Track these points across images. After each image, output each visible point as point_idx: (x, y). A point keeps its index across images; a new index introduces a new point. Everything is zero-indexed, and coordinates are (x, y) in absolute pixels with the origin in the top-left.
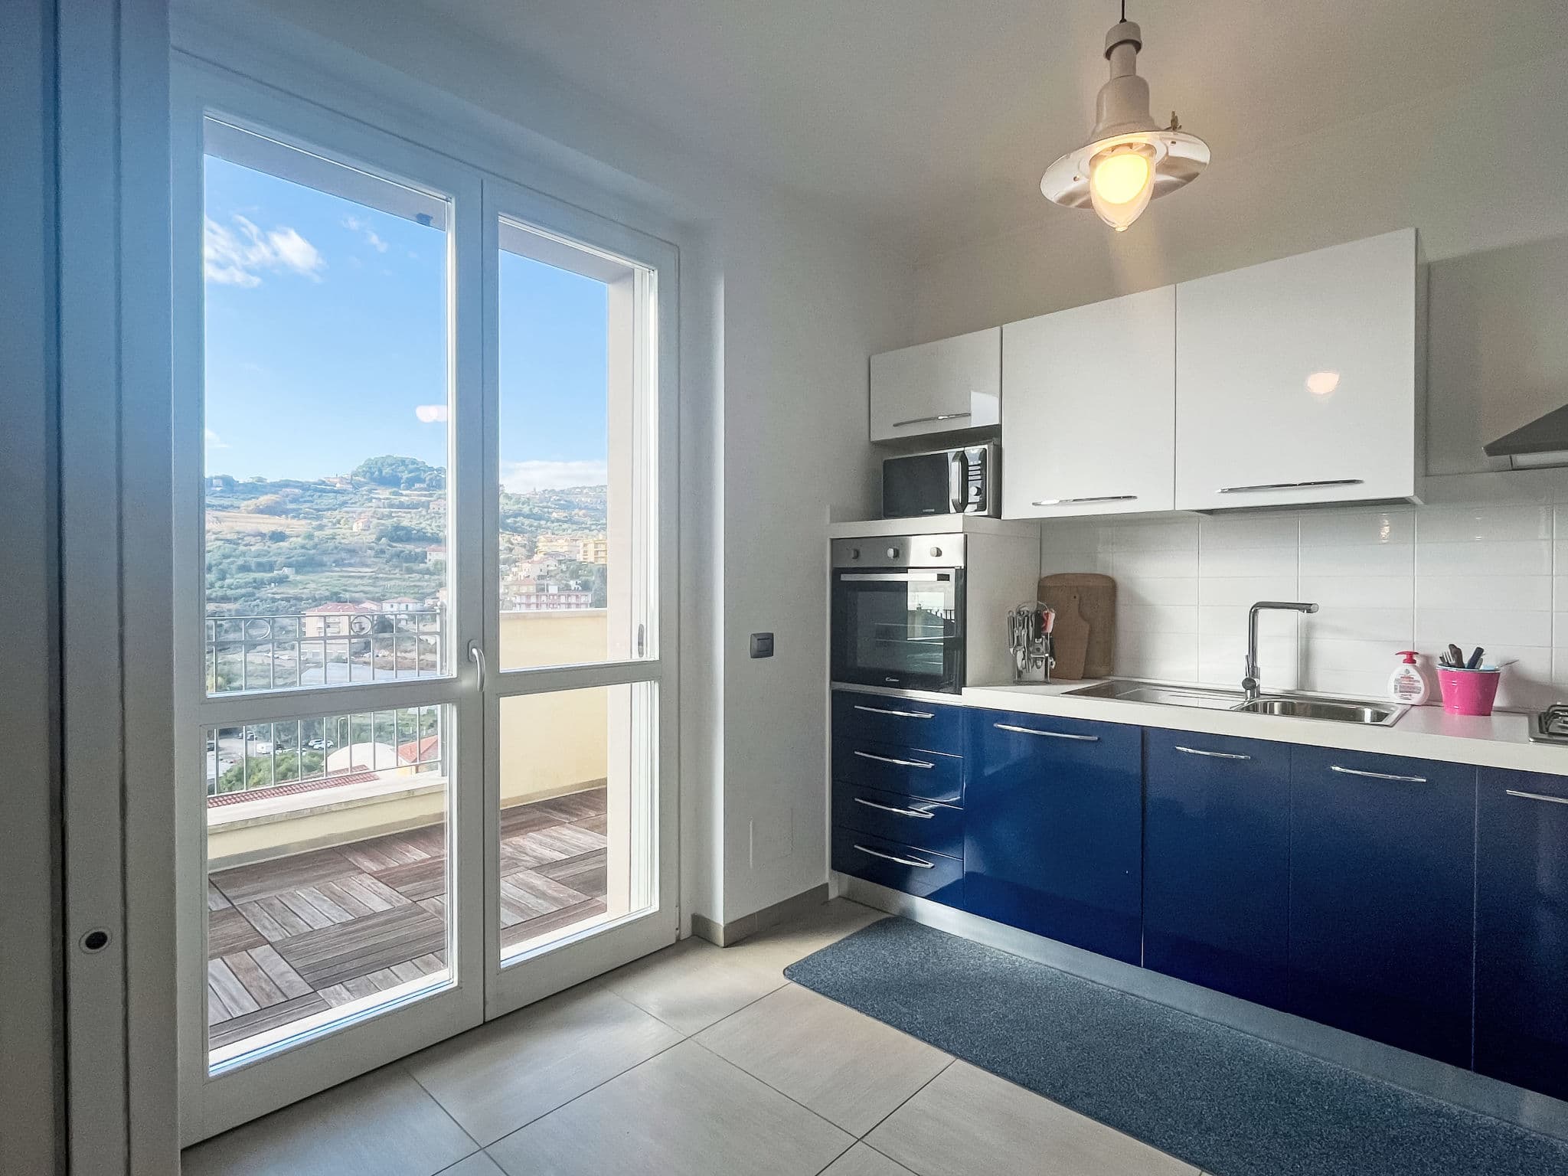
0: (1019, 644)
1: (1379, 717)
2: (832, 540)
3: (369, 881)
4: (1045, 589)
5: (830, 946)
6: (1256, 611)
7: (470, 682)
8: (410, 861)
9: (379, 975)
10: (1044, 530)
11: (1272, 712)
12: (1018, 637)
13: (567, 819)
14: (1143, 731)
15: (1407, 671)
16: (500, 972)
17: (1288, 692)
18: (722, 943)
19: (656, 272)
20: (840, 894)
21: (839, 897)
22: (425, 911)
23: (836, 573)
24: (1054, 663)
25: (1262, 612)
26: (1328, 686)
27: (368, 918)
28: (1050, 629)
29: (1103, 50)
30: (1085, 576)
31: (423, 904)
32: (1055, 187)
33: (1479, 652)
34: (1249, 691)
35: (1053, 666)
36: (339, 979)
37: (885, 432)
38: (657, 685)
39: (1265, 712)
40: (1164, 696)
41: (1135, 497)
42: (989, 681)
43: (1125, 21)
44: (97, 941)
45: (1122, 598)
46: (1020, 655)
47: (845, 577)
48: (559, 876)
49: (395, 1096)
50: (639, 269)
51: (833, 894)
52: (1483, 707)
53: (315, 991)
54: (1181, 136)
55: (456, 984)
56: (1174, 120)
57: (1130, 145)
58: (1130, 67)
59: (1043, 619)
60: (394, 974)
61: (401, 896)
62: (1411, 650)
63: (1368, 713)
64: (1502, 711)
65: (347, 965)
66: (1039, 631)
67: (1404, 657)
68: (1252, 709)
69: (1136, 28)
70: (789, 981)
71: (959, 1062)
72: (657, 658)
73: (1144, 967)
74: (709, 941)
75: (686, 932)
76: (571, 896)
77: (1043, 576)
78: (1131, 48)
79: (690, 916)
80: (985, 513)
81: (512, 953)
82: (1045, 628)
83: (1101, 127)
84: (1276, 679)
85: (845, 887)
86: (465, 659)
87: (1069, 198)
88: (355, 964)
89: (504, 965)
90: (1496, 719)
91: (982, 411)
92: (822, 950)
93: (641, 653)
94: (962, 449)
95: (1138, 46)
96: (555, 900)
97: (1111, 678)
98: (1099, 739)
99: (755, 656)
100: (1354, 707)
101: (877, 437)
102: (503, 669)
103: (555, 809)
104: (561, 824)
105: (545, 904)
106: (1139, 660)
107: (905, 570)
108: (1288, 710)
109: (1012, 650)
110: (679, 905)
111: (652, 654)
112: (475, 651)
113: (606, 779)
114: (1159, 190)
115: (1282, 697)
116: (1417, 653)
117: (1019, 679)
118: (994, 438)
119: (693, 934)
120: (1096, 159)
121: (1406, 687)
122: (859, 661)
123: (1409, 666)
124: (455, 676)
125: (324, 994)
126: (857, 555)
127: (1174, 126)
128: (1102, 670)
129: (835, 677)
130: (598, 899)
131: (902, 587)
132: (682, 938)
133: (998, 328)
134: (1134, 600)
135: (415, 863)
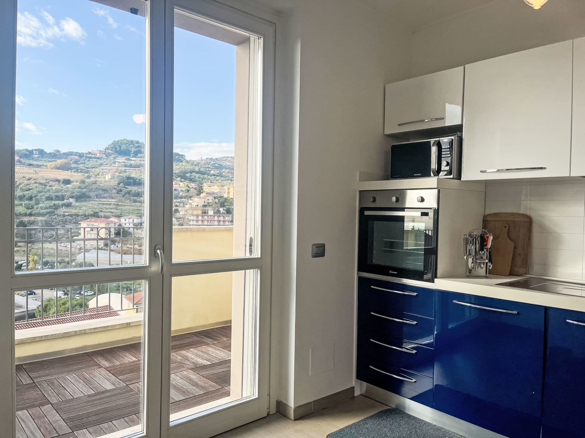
0: (470, 254)
2: (360, 191)
3: (104, 372)
4: (486, 222)
5: (354, 424)
7: (155, 268)
9: (106, 425)
10: (488, 187)
12: (469, 250)
13: (211, 342)
14: (546, 309)
16: (169, 428)
18: (292, 416)
19: (262, 39)
20: (361, 393)
21: (361, 395)
22: (132, 390)
23: (362, 210)
24: (491, 266)
27: (103, 393)
28: (489, 246)
30: (512, 214)
31: (132, 386)
35: (491, 268)
36: (85, 426)
37: (392, 129)
38: (259, 271)
41: (545, 168)
42: (450, 275)
45: (535, 228)
46: (470, 260)
47: (367, 213)
48: (205, 375)
50: (253, 37)
51: (357, 393)
53: (73, 432)
55: (145, 434)
59: (486, 240)
60: (115, 425)
61: (120, 381)
65: (89, 419)
66: (483, 246)
72: (259, 256)
74: (287, 417)
75: (273, 410)
76: (211, 385)
77: (486, 214)
79: (275, 401)
80: (451, 176)
81: (176, 418)
82: (486, 245)
85: (364, 389)
86: (153, 255)
88: (94, 418)
89: (171, 424)
91: (451, 117)
92: (349, 426)
93: (251, 254)
94: (438, 139)
96: (202, 387)
97: (527, 275)
98: (518, 313)
99: (314, 257)
101: (389, 131)
102: (175, 260)
103: (206, 336)
104: (208, 344)
105: (197, 390)
106: (545, 265)
107: (403, 209)
109: (465, 257)
110: (269, 395)
111: (257, 254)
112: (158, 251)
113: (230, 321)
117: (470, 274)
118: (458, 133)
119: (277, 412)
122: (374, 260)
124: (148, 264)
125: (78, 434)
126: (374, 200)
129: (360, 269)
130: (225, 388)
131: (401, 219)
132: (270, 414)
133: (462, 67)
134: (544, 230)
135: (128, 363)
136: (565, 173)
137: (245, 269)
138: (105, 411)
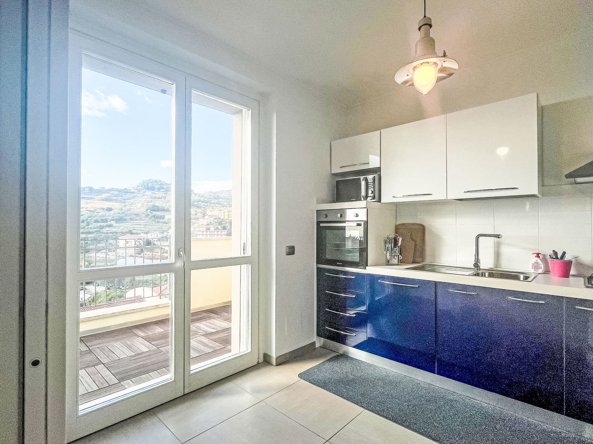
0: (388, 250)
1: (526, 278)
2: (317, 211)
3: (141, 340)
4: (397, 229)
5: (316, 366)
6: (478, 238)
7: (178, 264)
8: (157, 332)
9: (144, 376)
10: (397, 206)
11: (485, 276)
12: (387, 247)
14: (436, 283)
15: (537, 260)
16: (190, 375)
17: (491, 268)
18: (275, 364)
19: (251, 110)
21: (320, 346)
22: (161, 351)
23: (318, 223)
24: (401, 257)
25: (480, 238)
26: (506, 266)
27: (140, 354)
28: (399, 244)
29: (418, 27)
30: (413, 224)
31: (161, 349)
32: (400, 78)
33: (564, 253)
34: (476, 268)
35: (401, 259)
36: (129, 377)
37: (337, 170)
38: (250, 265)
39: (482, 276)
40: (444, 270)
41: (431, 194)
42: (377, 264)
43: (426, 17)
44: (35, 363)
45: (427, 233)
46: (388, 254)
47: (322, 225)
48: (213, 339)
49: (149, 422)
50: (244, 110)
51: (317, 345)
52: (566, 274)
53: (120, 382)
54: (447, 59)
55: (173, 380)
56: (445, 53)
57: (428, 63)
58: (427, 34)
59: (397, 241)
60: (150, 376)
61: (153, 346)
62: (538, 252)
63: (522, 277)
64: (573, 276)
65: (132, 372)
66: (396, 244)
67: (536, 255)
68: (477, 275)
69: (430, 19)
70: (300, 379)
71: (366, 411)
72: (250, 255)
73: (438, 374)
74: (271, 364)
75: (261, 360)
76: (218, 346)
77: (397, 224)
78: (428, 27)
79: (262, 355)
80: (375, 200)
81: (195, 368)
82: (398, 244)
83: (417, 56)
84: (486, 263)
85: (322, 342)
86: (178, 255)
87: (406, 82)
88: (136, 371)
89: (191, 372)
90: (571, 279)
91: (374, 162)
92: (313, 367)
93: (244, 253)
94: (366, 176)
95: (431, 26)
96: (211, 347)
97: (423, 263)
98: (419, 286)
99: (287, 255)
100: (517, 274)
101: (333, 172)
102: (193, 259)
103: (212, 313)
104: (214, 318)
105: (208, 349)
106: (435, 256)
107: (344, 222)
108: (491, 275)
109: (385, 252)
110: (258, 350)
111: (249, 253)
112: (181, 253)
113: (231, 301)
114: (439, 79)
115: (489, 270)
116: (540, 254)
117: (388, 263)
118: (378, 172)
119: (264, 361)
120: (415, 68)
121: (536, 266)
122: (327, 256)
123: (537, 259)
124: (174, 262)
125: (123, 383)
126: (326, 216)
127: (445, 55)
128: (419, 260)
129: (318, 263)
130: (228, 347)
131: (343, 228)
132: (260, 362)
133: (379, 131)
134: (433, 233)
135: (158, 333)
136: (443, 197)
137: (240, 264)
138: (144, 366)
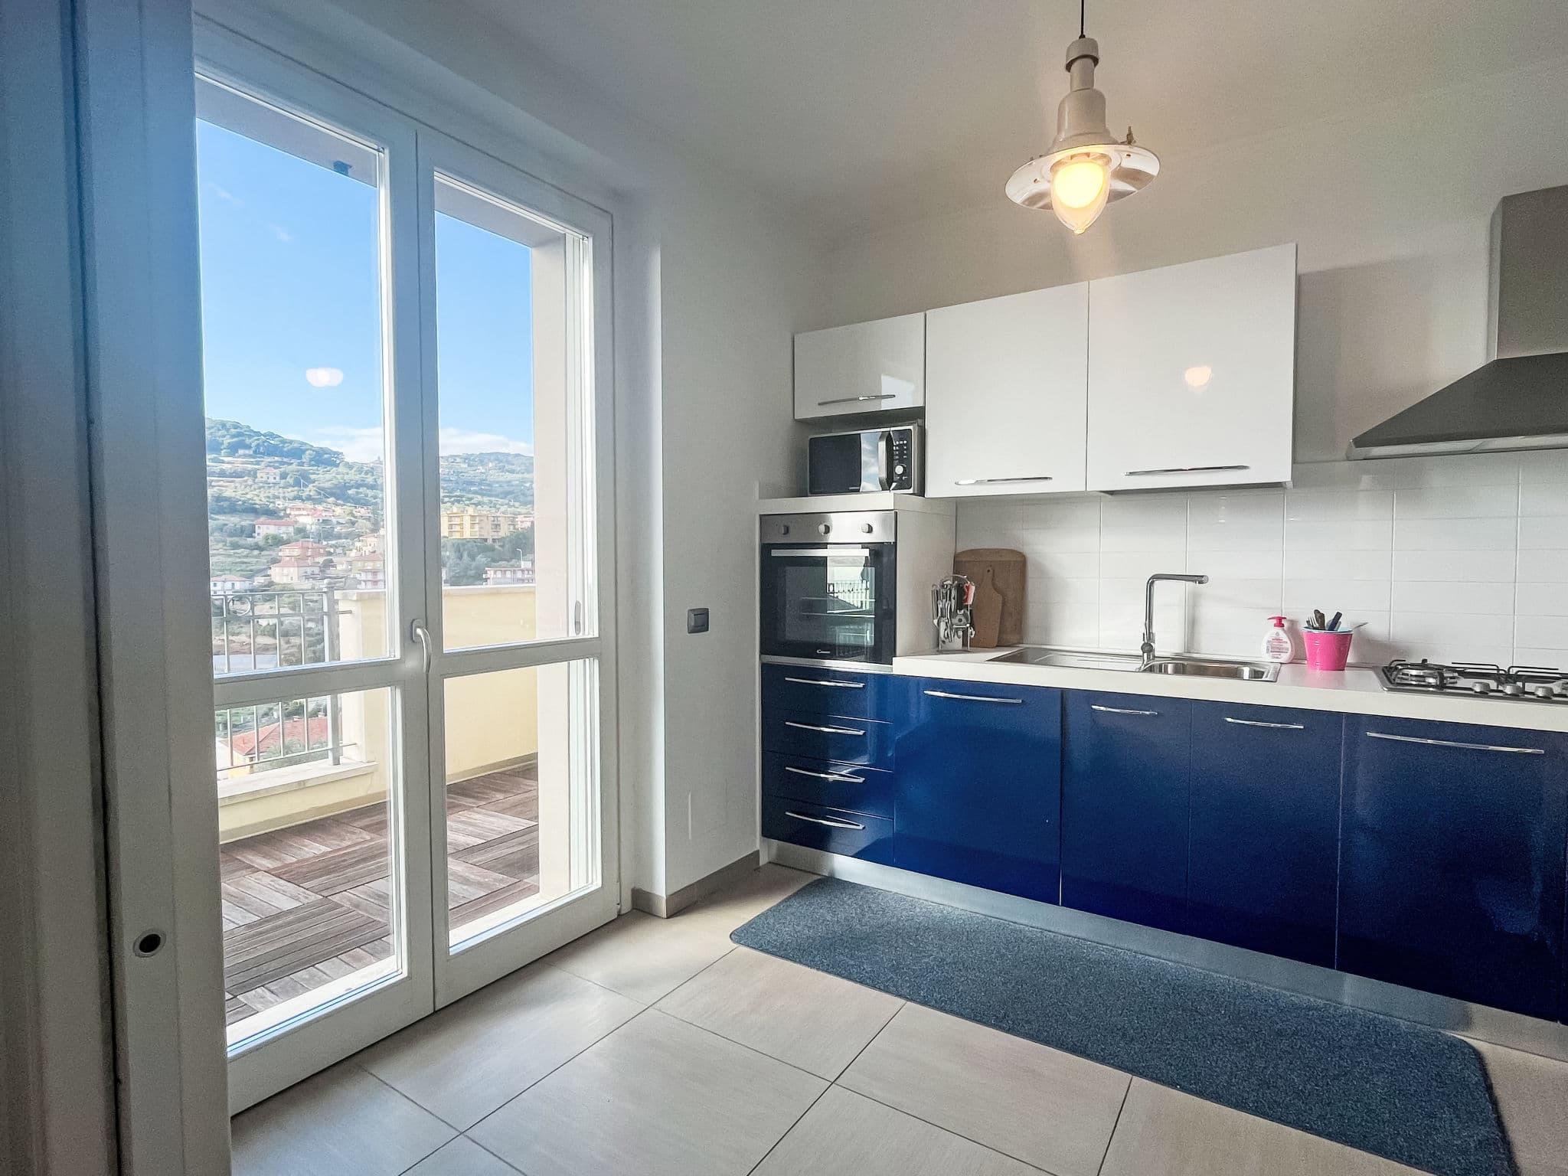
0: (942, 616)
1: (1257, 675)
2: (761, 516)
3: (268, 879)
4: (960, 563)
5: (770, 910)
6: (1153, 582)
7: (414, 664)
8: (308, 856)
9: (303, 974)
10: (960, 507)
11: (1166, 672)
12: (941, 609)
13: (474, 803)
14: (1063, 693)
15: (1277, 634)
16: (450, 959)
17: (1177, 654)
18: (664, 913)
19: (591, 239)
20: (771, 860)
21: (770, 862)
22: (338, 906)
23: (766, 549)
24: (974, 633)
25: (1157, 583)
26: (1210, 649)
27: (278, 916)
28: (970, 602)
29: (1064, 63)
30: (998, 551)
31: (336, 899)
32: (1018, 190)
33: (1339, 615)
34: (1145, 655)
35: (973, 636)
36: (261, 981)
37: (809, 410)
38: (596, 662)
39: (1160, 671)
40: (1072, 661)
41: (1050, 478)
42: (915, 652)
43: (1084, 36)
44: (150, 943)
45: (1030, 569)
46: (943, 626)
47: (775, 553)
48: (480, 861)
49: (353, 1092)
50: (572, 235)
51: (763, 860)
52: (1339, 664)
53: (235, 997)
54: (1135, 149)
55: (405, 974)
56: (1130, 135)
57: (1088, 155)
58: (1088, 82)
59: (965, 592)
60: (322, 971)
61: (307, 892)
62: (1280, 616)
63: (1246, 671)
64: (1352, 666)
65: (264, 967)
66: (961, 604)
67: (1275, 621)
68: (1151, 669)
69: (1094, 44)
70: (736, 945)
71: (909, 1003)
72: (597, 636)
73: (1062, 905)
74: (655, 916)
75: (627, 907)
76: (497, 880)
77: (959, 551)
78: (1090, 61)
79: (630, 893)
80: (911, 491)
81: (462, 936)
82: (966, 600)
83: (1063, 135)
84: (1168, 645)
85: (774, 851)
86: (409, 638)
87: (1033, 200)
88: (274, 965)
89: (453, 951)
90: (1347, 672)
91: (900, 394)
92: (763, 914)
93: (578, 630)
94: (888, 429)
95: (1096, 61)
96: (480, 884)
97: (1020, 645)
98: (1023, 701)
99: (691, 632)
100: (1236, 666)
101: (803, 413)
102: (446, 649)
103: (458, 794)
104: (469, 808)
105: (471, 889)
106: (1046, 629)
107: (824, 546)
108: (1180, 670)
109: (936, 621)
110: (619, 880)
111: (591, 631)
112: (419, 631)
113: (535, 756)
114: (1115, 196)
115: (1173, 659)
116: (1285, 618)
117: (939, 647)
118: (919, 420)
119: (633, 909)
120: (1059, 163)
121: (1275, 648)
122: (788, 634)
123: (1279, 630)
124: (398, 657)
125: (247, 998)
126: (787, 531)
127: (1130, 141)
128: (1013, 638)
129: (763, 651)
130: (525, 880)
131: (822, 562)
132: (623, 912)
133: (922, 314)
134: (1043, 573)
135: (314, 857)
136: (1079, 487)
137: (568, 659)
138: (292, 949)
